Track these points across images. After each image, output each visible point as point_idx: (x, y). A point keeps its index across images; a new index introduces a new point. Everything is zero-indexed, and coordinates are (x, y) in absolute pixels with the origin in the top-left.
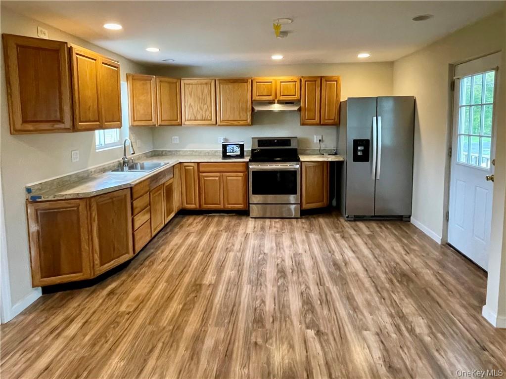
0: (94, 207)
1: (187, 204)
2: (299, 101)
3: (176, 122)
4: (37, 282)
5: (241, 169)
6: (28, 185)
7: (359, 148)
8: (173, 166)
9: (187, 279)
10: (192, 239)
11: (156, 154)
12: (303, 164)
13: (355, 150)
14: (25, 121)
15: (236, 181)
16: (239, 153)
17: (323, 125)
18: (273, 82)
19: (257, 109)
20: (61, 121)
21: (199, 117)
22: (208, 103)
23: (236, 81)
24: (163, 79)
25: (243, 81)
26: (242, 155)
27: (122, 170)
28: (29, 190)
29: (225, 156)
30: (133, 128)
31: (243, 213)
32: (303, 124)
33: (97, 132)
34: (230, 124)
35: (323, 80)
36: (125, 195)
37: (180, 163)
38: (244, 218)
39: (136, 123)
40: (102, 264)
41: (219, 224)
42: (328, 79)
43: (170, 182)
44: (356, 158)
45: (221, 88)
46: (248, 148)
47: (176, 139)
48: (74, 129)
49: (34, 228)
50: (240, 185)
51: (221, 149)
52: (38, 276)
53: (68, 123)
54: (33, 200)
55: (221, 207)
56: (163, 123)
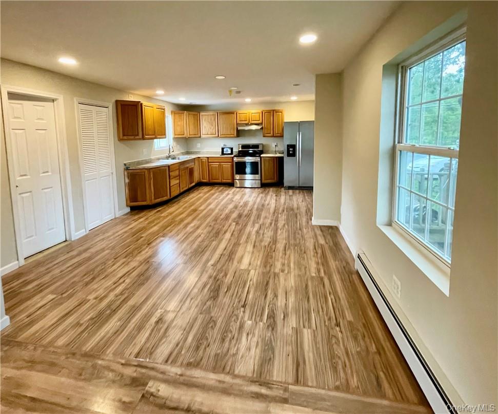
0: (152, 173)
1: (203, 179)
2: (262, 124)
3: (198, 136)
4: (128, 204)
5: (230, 161)
6: (125, 162)
7: (290, 149)
8: (194, 159)
9: (192, 208)
10: (201, 195)
11: (188, 153)
12: (263, 159)
13: (288, 151)
14: (124, 135)
15: (227, 166)
16: (230, 152)
17: (275, 137)
18: (248, 114)
19: (239, 128)
20: (138, 135)
21: (209, 133)
22: (214, 125)
23: (228, 113)
24: (190, 113)
25: (232, 113)
26: (232, 153)
27: (168, 159)
28: (125, 165)
29: (223, 153)
30: (175, 139)
31: (231, 185)
32: (264, 136)
33: (155, 140)
34: (226, 137)
35: (274, 112)
36: (166, 169)
37: (199, 157)
38: (232, 187)
39: (176, 136)
40: (155, 199)
41: (217, 189)
42: (277, 111)
43: (192, 166)
44: (289, 155)
45: (222, 118)
46: (235, 150)
47: (199, 145)
48: (143, 138)
49: (127, 181)
50: (230, 169)
51: (221, 151)
52: (129, 202)
53: (140, 136)
54: (127, 169)
55: (219, 181)
56: (190, 136)
